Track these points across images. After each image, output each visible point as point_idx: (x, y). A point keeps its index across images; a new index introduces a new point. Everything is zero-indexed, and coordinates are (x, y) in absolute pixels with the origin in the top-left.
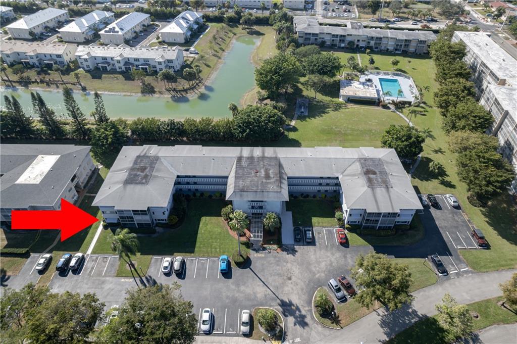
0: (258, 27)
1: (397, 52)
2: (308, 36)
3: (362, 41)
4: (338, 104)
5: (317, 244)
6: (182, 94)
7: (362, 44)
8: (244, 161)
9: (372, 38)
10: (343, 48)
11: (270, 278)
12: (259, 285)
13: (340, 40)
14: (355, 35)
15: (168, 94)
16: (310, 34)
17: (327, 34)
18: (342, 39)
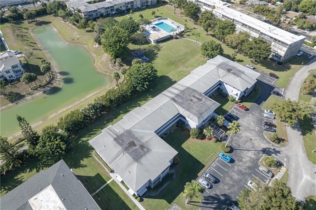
0: (39, 18)
1: (143, 7)
2: (91, 13)
3: (123, 6)
4: (155, 46)
5: (239, 117)
6: (49, 87)
7: (124, 9)
8: (176, 99)
9: (128, 3)
10: (114, 14)
11: (246, 146)
12: (247, 153)
13: (111, 10)
14: (118, 4)
15: (38, 92)
16: (92, 11)
17: (101, 8)
18: (112, 9)
